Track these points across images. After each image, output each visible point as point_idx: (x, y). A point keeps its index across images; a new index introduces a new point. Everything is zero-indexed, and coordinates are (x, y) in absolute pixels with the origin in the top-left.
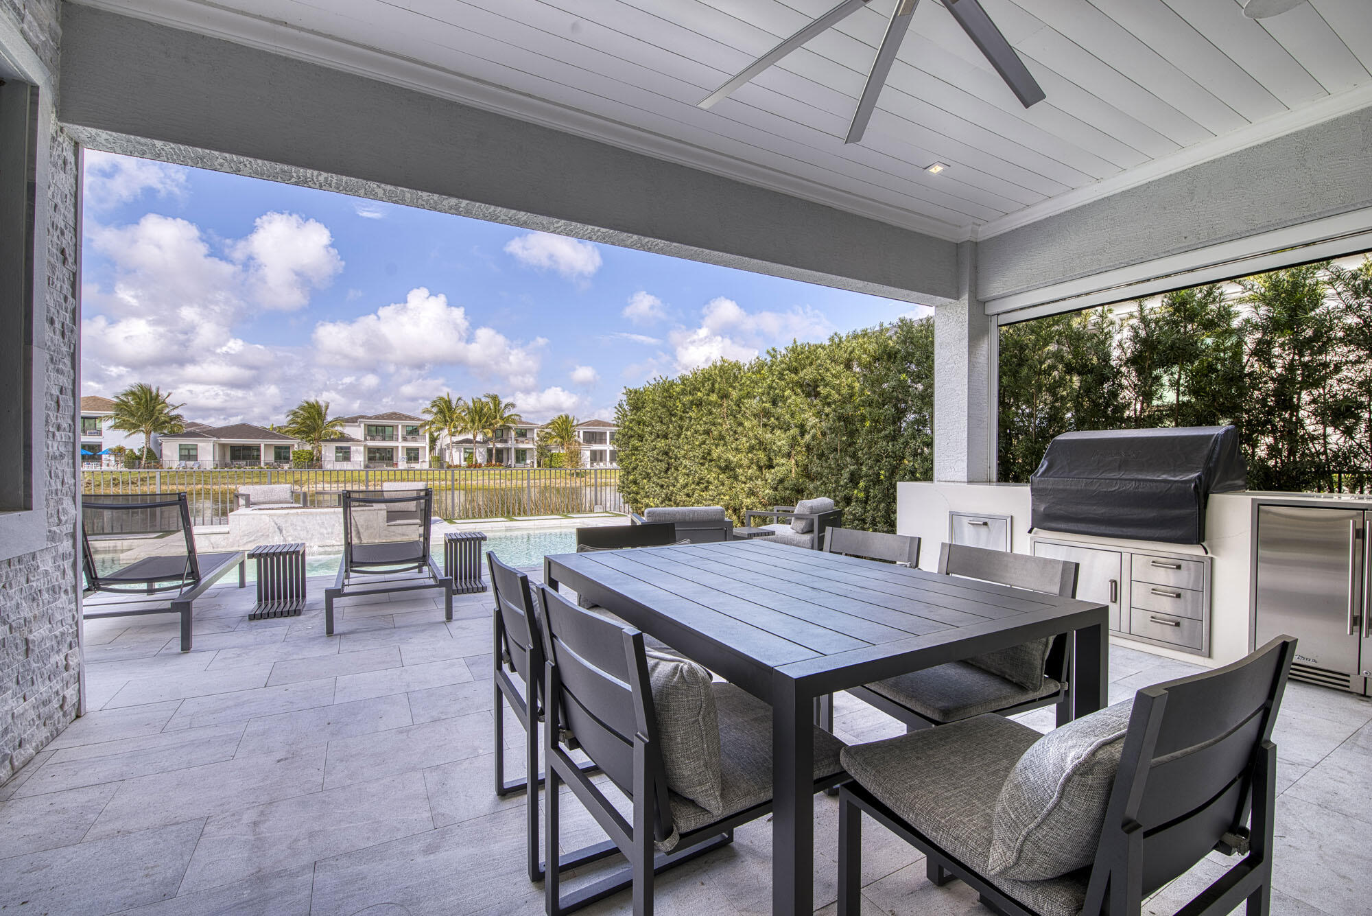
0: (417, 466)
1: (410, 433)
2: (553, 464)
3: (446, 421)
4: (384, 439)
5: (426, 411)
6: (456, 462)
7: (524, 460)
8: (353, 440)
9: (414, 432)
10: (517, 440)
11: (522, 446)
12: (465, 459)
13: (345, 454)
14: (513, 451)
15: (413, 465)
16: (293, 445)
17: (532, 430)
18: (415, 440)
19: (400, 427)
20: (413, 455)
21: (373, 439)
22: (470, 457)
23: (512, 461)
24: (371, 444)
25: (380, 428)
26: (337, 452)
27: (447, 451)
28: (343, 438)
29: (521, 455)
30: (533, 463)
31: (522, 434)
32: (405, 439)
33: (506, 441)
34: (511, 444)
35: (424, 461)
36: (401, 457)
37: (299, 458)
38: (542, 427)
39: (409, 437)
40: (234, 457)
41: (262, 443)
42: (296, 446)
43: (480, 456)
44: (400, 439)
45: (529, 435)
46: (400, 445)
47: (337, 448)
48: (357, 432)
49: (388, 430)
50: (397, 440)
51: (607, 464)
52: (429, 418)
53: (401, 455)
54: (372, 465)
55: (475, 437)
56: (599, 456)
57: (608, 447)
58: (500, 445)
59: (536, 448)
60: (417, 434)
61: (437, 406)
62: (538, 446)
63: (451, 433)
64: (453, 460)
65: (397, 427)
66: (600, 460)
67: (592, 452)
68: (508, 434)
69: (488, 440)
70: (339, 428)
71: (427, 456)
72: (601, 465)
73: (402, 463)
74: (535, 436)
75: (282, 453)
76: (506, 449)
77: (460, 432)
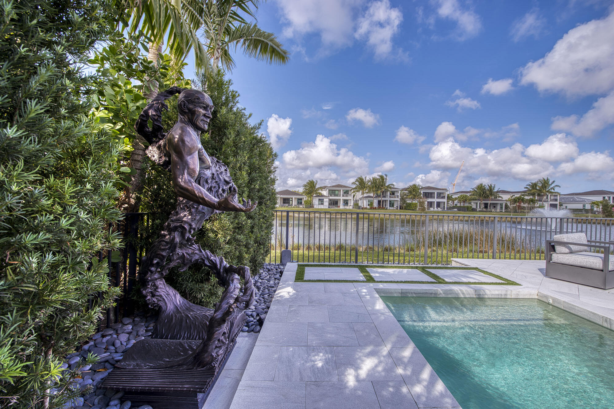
0: (348, 208)
2: (408, 208)
3: (362, 188)
4: (335, 196)
5: (353, 183)
6: (365, 206)
7: (393, 206)
8: (324, 196)
9: (346, 193)
10: (390, 197)
11: (392, 199)
12: (369, 205)
13: (321, 202)
14: (389, 202)
15: (346, 207)
17: (397, 192)
18: (347, 196)
19: (342, 190)
20: (346, 202)
21: (331, 196)
22: (371, 204)
23: (388, 206)
24: (331, 198)
25: (333, 191)
26: (319, 201)
27: (360, 201)
28: (321, 195)
29: (392, 204)
30: (398, 207)
31: (393, 193)
32: (343, 196)
33: (385, 197)
34: (388, 199)
35: (350, 206)
36: (341, 204)
37: (306, 203)
38: (403, 190)
39: (345, 195)
40: (284, 203)
41: (294, 197)
42: (305, 198)
43: (375, 205)
45: (396, 194)
46: (341, 198)
47: (319, 199)
48: (325, 193)
49: (337, 192)
50: (340, 196)
51: (435, 209)
52: (354, 186)
53: (341, 203)
54: (330, 207)
55: (374, 195)
56: (431, 204)
57: (435, 200)
58: (383, 199)
59: (399, 200)
60: (348, 194)
61: (358, 181)
62: (400, 199)
63: (363, 194)
64: (363, 205)
65: (340, 190)
66: (431, 206)
67: (428, 202)
68: (386, 193)
69: (378, 196)
70: (320, 191)
71: (351, 203)
72: (432, 209)
73: (342, 207)
74: (399, 194)
75: (300, 201)
76: (386, 201)
77: (367, 193)
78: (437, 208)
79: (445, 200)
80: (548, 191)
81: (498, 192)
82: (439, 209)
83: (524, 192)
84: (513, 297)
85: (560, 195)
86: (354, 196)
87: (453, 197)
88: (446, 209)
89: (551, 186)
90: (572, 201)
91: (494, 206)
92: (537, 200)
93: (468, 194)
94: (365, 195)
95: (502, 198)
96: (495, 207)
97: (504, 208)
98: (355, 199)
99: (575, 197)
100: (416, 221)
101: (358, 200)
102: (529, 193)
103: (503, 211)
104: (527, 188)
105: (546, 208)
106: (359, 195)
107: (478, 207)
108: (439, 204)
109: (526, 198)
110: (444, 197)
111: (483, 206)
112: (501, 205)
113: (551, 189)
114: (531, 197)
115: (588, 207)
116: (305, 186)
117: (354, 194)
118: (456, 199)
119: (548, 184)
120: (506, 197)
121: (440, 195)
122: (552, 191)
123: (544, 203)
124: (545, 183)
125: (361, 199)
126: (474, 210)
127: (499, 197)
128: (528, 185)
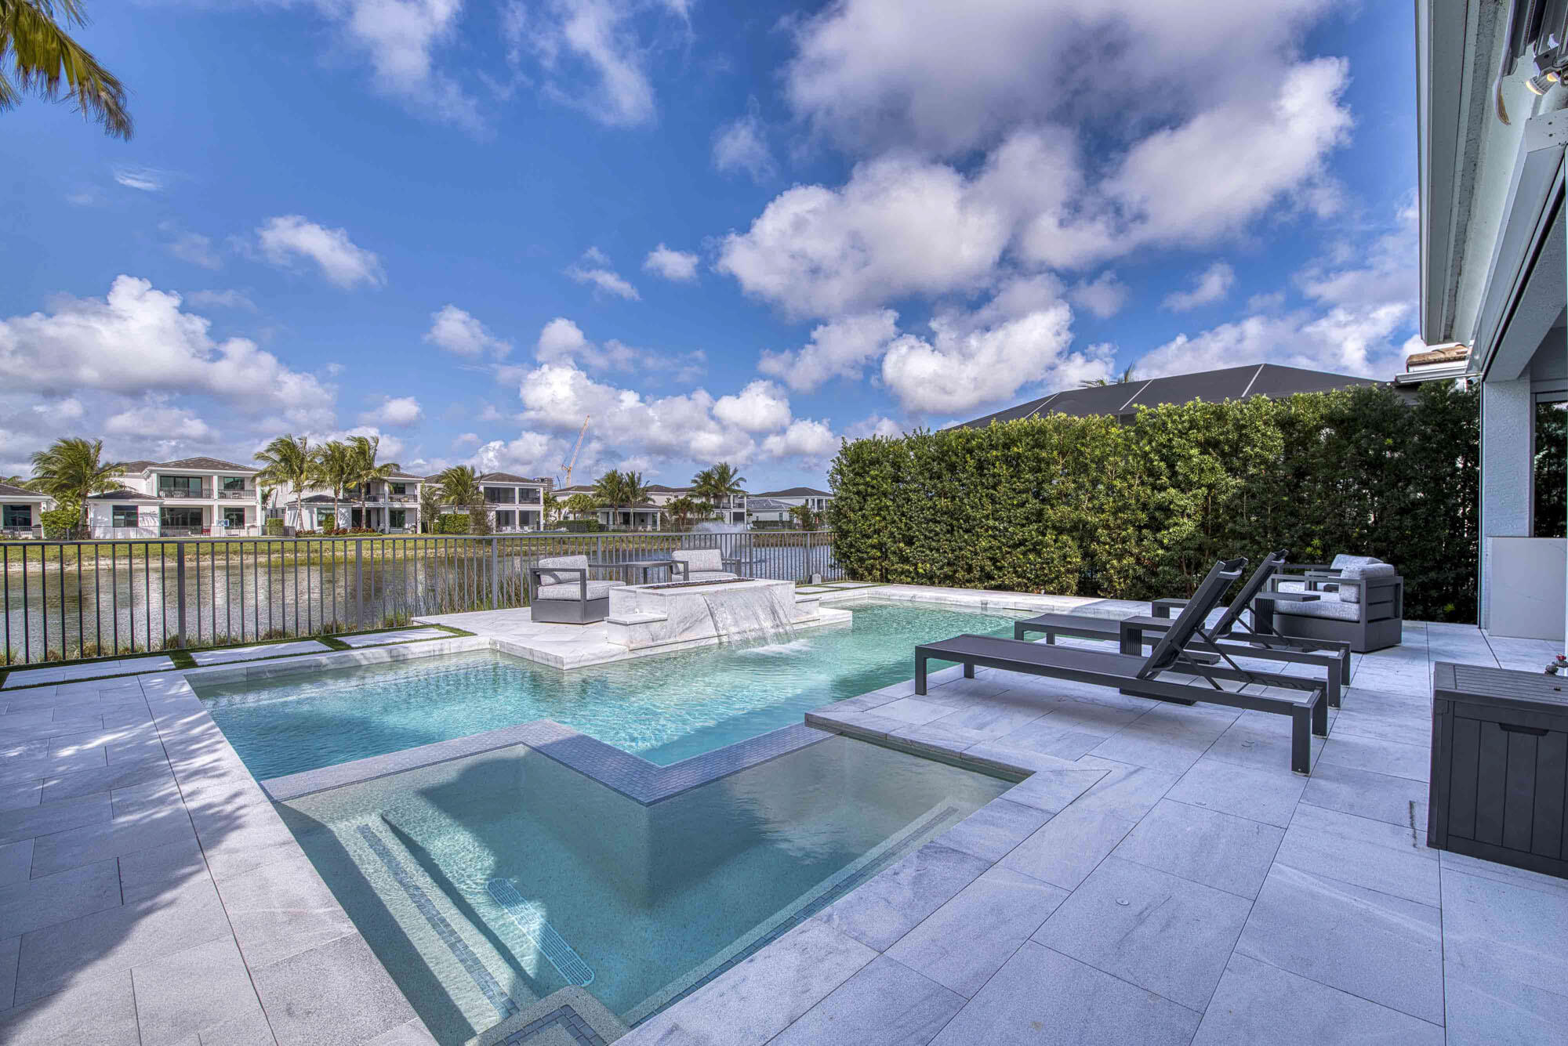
0: (243, 533)
1: (228, 486)
2: (446, 528)
3: (293, 472)
4: (187, 495)
5: (261, 457)
6: (307, 527)
7: (401, 525)
8: (139, 496)
9: (235, 485)
10: (391, 498)
11: (397, 505)
12: (320, 523)
13: (128, 516)
14: (387, 512)
15: (234, 532)
16: (39, 504)
17: (413, 485)
18: (236, 497)
19: (215, 478)
20: (236, 517)
21: (170, 495)
22: (328, 519)
23: (387, 525)
24: (169, 502)
25: (181, 480)
26: (114, 514)
27: (288, 512)
28: (123, 494)
29: (397, 518)
30: (416, 527)
31: (399, 489)
32: (222, 496)
33: (375, 499)
34: (384, 504)
35: (253, 526)
36: (215, 521)
37: (54, 522)
38: (430, 480)
39: (229, 493)
42: (44, 505)
43: (342, 521)
44: (216, 495)
45: (408, 491)
46: (215, 503)
47: (116, 508)
48: (144, 485)
49: (195, 482)
50: (209, 496)
51: (515, 529)
52: (263, 466)
53: (216, 518)
54: (168, 532)
55: (336, 493)
56: (504, 518)
57: (517, 507)
58: (369, 505)
59: (419, 508)
60: (242, 488)
61: (278, 451)
62: (422, 505)
63: (299, 488)
64: (302, 524)
65: (210, 478)
66: (507, 523)
67: (498, 513)
68: (378, 489)
69: (351, 495)
70: (116, 479)
71: (258, 518)
72: (508, 530)
73: (217, 529)
74: (418, 492)
75: (19, 515)
76: (378, 510)
77: (312, 487)
78: (522, 527)
79: (540, 508)
80: (728, 489)
81: (647, 489)
82: (526, 528)
83: (692, 490)
84: (452, 651)
85: (748, 496)
86: (265, 498)
87: (559, 499)
88: (542, 529)
89: (733, 480)
90: (764, 508)
91: (642, 518)
92: (712, 506)
93: (590, 493)
94: (307, 494)
95: (654, 502)
96: (643, 521)
97: (659, 523)
98: (270, 506)
99: (769, 499)
100: (466, 562)
101: (283, 510)
102: (699, 493)
103: (659, 529)
104: (696, 481)
105: (727, 520)
106: (284, 494)
107: (611, 522)
108: (525, 518)
109: (696, 501)
110: (536, 501)
111: (619, 520)
112: (654, 516)
113: (733, 484)
114: (704, 500)
115: (786, 517)
116: (43, 459)
117: (267, 489)
118: (565, 503)
119: (728, 473)
120: (660, 500)
121: (528, 495)
122: (736, 488)
123: (724, 511)
124: (724, 472)
125: (292, 506)
126: (602, 528)
127: (651, 500)
128: (697, 476)
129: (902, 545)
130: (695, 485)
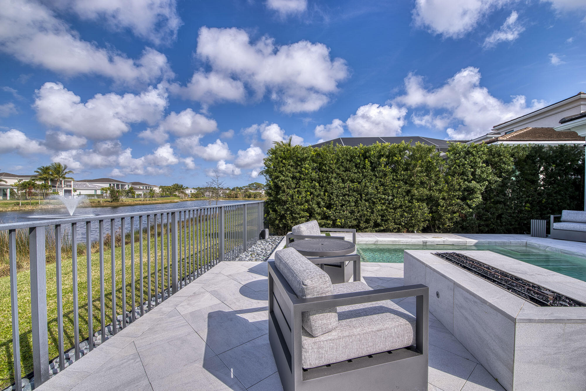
80: (61, 177)
83: (35, 176)
85: (73, 181)
89: (64, 172)
90: (85, 188)
92: (50, 186)
95: (6, 183)
97: (8, 195)
99: (87, 183)
102: (40, 178)
103: (8, 198)
104: (38, 172)
105: (60, 194)
109: (38, 183)
112: (5, 190)
114: (43, 182)
115: (99, 192)
119: (61, 168)
120: (11, 182)
122: (66, 176)
123: (58, 189)
124: (58, 167)
127: (3, 181)
128: (39, 169)
129: (325, 209)
130: (37, 174)
